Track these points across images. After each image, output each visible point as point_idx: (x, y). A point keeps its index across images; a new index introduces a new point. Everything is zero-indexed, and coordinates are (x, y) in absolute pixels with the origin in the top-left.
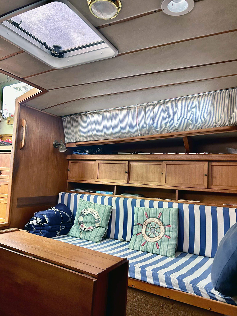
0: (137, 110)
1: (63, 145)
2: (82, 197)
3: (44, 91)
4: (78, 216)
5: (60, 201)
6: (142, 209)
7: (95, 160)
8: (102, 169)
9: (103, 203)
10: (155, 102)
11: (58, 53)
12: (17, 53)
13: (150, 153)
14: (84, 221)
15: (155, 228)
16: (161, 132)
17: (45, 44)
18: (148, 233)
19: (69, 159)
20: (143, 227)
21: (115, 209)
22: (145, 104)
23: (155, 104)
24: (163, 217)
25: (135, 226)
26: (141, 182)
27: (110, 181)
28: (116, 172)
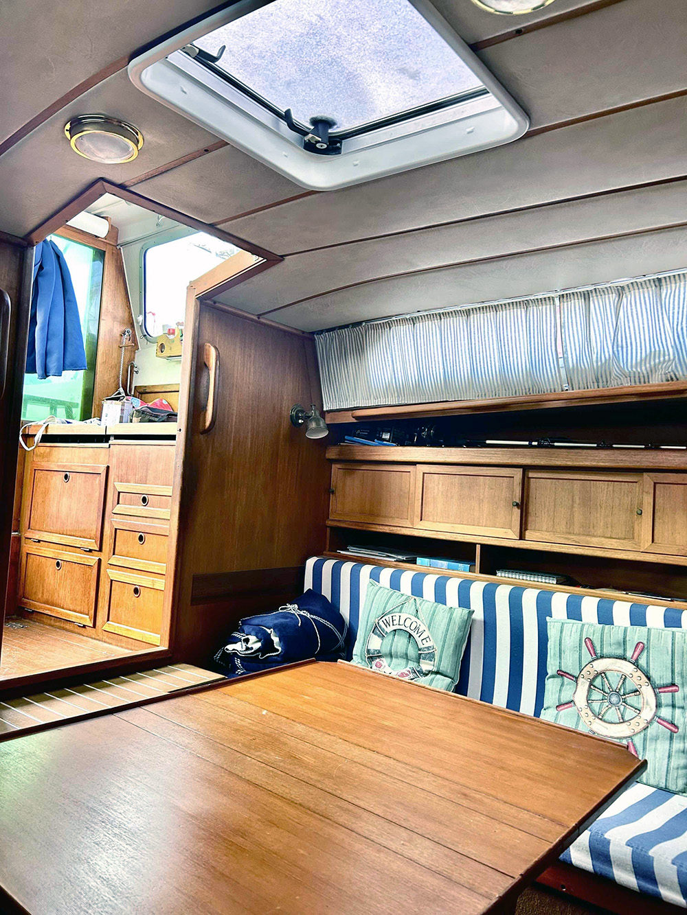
0: (558, 308)
1: (318, 419)
2: (375, 577)
3: (271, 260)
4: (365, 636)
5: (308, 584)
6: (575, 626)
7: (414, 463)
8: (436, 491)
9: (440, 597)
10: (624, 282)
11: (326, 141)
12: (206, 150)
13: (595, 445)
14: (385, 650)
15: (622, 691)
16: (644, 376)
17: (287, 117)
18: (596, 706)
19: (334, 457)
20: (577, 685)
21: (481, 621)
22: (589, 289)
23: (626, 288)
24: (648, 657)
25: (551, 679)
26: (566, 538)
27: (459, 528)
28: (481, 501)
